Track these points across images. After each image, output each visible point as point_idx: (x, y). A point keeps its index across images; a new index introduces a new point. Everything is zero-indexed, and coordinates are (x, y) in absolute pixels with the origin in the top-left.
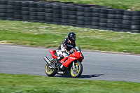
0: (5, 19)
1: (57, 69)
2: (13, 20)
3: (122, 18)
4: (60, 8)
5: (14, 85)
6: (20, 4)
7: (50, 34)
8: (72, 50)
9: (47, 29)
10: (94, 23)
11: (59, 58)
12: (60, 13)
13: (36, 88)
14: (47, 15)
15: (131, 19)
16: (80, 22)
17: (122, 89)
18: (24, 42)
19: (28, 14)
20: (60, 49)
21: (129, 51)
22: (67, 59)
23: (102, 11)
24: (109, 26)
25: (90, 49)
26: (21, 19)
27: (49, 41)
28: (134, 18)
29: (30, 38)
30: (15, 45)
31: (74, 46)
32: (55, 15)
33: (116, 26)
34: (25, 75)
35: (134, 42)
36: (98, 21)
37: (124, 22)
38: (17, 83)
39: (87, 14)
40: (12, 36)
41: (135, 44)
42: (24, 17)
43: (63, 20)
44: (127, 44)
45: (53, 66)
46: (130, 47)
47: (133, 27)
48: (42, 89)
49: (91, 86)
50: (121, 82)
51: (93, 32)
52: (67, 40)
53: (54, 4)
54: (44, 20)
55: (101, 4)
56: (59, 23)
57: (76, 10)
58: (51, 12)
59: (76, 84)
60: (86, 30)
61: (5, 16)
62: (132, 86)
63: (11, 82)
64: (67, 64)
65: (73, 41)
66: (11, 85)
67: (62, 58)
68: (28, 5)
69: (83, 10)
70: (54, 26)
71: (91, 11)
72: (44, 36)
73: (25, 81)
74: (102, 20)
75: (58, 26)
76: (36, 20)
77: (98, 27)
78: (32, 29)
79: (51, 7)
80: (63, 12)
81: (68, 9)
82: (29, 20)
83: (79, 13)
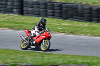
3: (6, 4)
15: (13, 5)
17: (6, 55)
21: (12, 28)
28: (15, 4)
33: (2, 9)
35: (15, 21)
37: (8, 7)
41: (16, 23)
44: (10, 23)
46: (12, 25)
47: (15, 10)
50: (6, 50)
62: (14, 53)
65: (44, 25)
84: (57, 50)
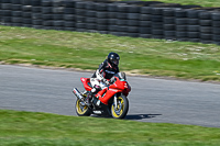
0: (137, 36)
1: (92, 106)
2: (149, 37)
5: (151, 140)
6: (161, 13)
7: (208, 60)
8: (113, 79)
9: (202, 51)
14: (203, 29)
18: (167, 72)
19: (173, 29)
26: (161, 36)
27: (206, 70)
29: (176, 66)
32: (215, 30)
34: (169, 124)
38: (155, 136)
40: (148, 63)
42: (166, 33)
45: (86, 103)
53: (214, 13)
54: (197, 38)
58: (210, 25)
61: (137, 32)
63: (146, 135)
66: (146, 139)
68: (172, 14)
72: (199, 62)
76: (186, 37)
78: (180, 51)
79: (209, 17)
82: (173, 37)
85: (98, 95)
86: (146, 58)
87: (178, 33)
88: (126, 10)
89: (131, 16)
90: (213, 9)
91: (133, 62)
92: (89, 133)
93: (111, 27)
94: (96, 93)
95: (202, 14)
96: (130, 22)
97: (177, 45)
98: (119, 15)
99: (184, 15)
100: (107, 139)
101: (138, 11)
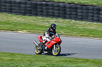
0: (25, 15)
1: (43, 49)
4: (65, 7)
6: (36, 4)
8: (53, 36)
9: (55, 22)
10: (90, 18)
11: (44, 42)
12: (65, 10)
13: (48, 65)
14: (56, 12)
16: (79, 17)
18: (39, 31)
19: (42, 11)
20: (45, 35)
22: (50, 42)
23: (95, 9)
24: (100, 20)
25: (87, 36)
26: (36, 15)
30: (32, 33)
31: (55, 33)
32: (61, 12)
36: (93, 16)
38: (34, 61)
39: (85, 11)
40: (30, 27)
42: (39, 13)
43: (67, 16)
45: (40, 48)
48: (52, 66)
49: (88, 63)
51: (89, 24)
52: (50, 29)
53: (61, 4)
54: (53, 16)
55: (95, 4)
56: (65, 18)
57: (77, 8)
58: (59, 10)
59: (77, 62)
60: (84, 23)
61: (25, 13)
63: (29, 60)
64: (50, 46)
65: (54, 30)
66: (29, 62)
67: (46, 42)
68: (41, 5)
69: (82, 9)
70: (61, 20)
71: (88, 9)
73: (40, 59)
74: (95, 15)
75: (64, 20)
76: (48, 15)
77: (93, 20)
78: (45, 22)
79: (59, 6)
80: (67, 10)
81: (71, 8)
82: (42, 15)
83: (79, 11)
84: (69, 54)
85: (46, 44)
86: (29, 25)
87: (44, 13)
88: (20, 3)
89: (22, 5)
90: (60, 2)
91: (23, 27)
92: (3, 60)
93: (13, 11)
94: (45, 43)
95: (55, 5)
96: (22, 8)
97: (44, 19)
98: (17, 5)
99: (47, 5)
100: (11, 62)
101: (26, 3)
